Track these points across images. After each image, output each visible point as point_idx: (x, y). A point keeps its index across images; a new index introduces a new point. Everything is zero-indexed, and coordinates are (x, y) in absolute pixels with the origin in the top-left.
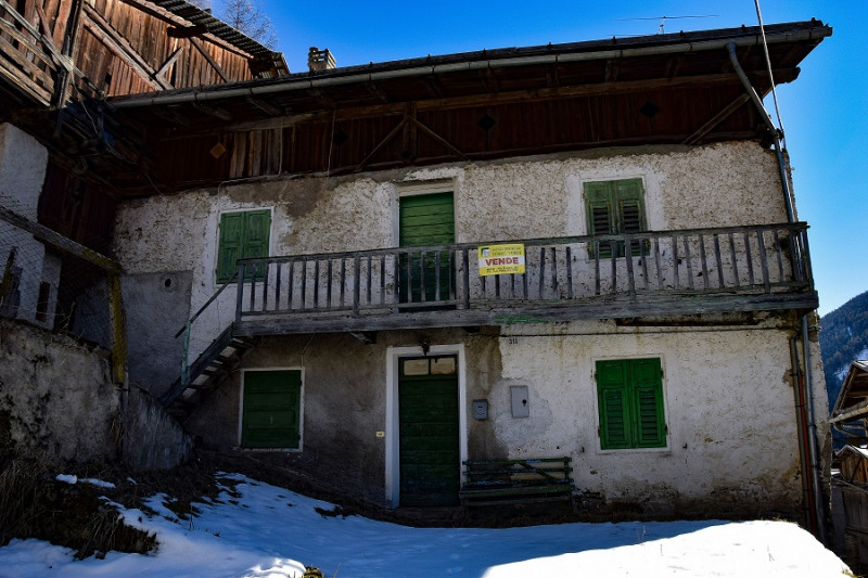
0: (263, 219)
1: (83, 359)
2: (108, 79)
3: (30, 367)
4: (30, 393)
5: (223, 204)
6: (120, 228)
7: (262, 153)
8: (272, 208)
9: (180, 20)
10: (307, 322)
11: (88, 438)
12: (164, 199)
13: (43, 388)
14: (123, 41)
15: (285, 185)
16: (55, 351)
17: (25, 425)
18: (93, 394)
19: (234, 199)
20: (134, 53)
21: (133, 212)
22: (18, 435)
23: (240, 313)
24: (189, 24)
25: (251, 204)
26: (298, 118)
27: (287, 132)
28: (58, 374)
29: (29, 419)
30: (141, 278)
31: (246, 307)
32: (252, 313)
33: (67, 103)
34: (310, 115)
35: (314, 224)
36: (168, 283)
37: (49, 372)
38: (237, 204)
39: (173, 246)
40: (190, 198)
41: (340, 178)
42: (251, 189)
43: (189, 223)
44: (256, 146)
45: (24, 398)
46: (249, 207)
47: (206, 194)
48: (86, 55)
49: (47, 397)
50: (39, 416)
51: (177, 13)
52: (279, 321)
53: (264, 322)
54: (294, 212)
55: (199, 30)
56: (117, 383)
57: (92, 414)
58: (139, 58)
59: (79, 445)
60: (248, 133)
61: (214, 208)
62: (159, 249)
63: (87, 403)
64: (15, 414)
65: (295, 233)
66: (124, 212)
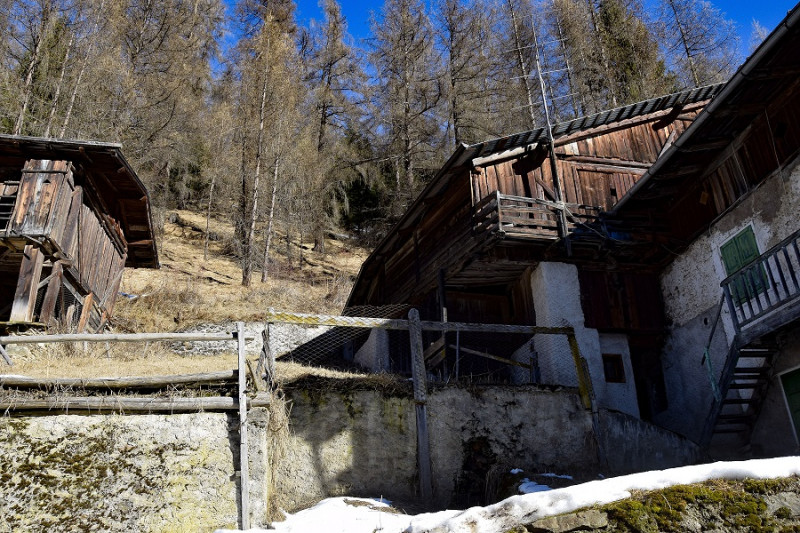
0: (748, 235)
1: (551, 398)
2: (613, 192)
3: (502, 410)
4: (504, 425)
5: (718, 239)
6: (665, 293)
7: (732, 182)
8: (751, 223)
9: (660, 113)
10: (785, 313)
11: (565, 451)
12: (683, 256)
13: (516, 421)
14: (613, 160)
15: (752, 199)
16: (522, 397)
17: (503, 444)
18: (564, 420)
19: (723, 231)
20: (627, 163)
21: (669, 276)
22: (497, 450)
23: (738, 326)
24: (669, 111)
25: (735, 229)
26: (743, 134)
27: (741, 152)
28: (527, 411)
29: (505, 440)
30: (689, 325)
31: (740, 320)
32: (746, 322)
33: (570, 230)
34: (749, 127)
35: (786, 219)
36: (706, 322)
37: (520, 411)
38: (727, 234)
39: (700, 290)
40: (697, 247)
41: (790, 166)
42: (732, 217)
43: (702, 267)
44: (726, 179)
45: (499, 429)
46: (735, 231)
47: (705, 238)
48: (588, 187)
49: (520, 426)
50: (514, 437)
51: (652, 111)
52: (764, 321)
53: (754, 326)
54: (767, 218)
55: (678, 109)
56: (587, 409)
57: (566, 433)
58: (634, 163)
59: (557, 455)
60: (716, 171)
61: (713, 246)
62: (693, 297)
63: (560, 426)
64: (493, 438)
65: (775, 234)
66: (664, 280)
